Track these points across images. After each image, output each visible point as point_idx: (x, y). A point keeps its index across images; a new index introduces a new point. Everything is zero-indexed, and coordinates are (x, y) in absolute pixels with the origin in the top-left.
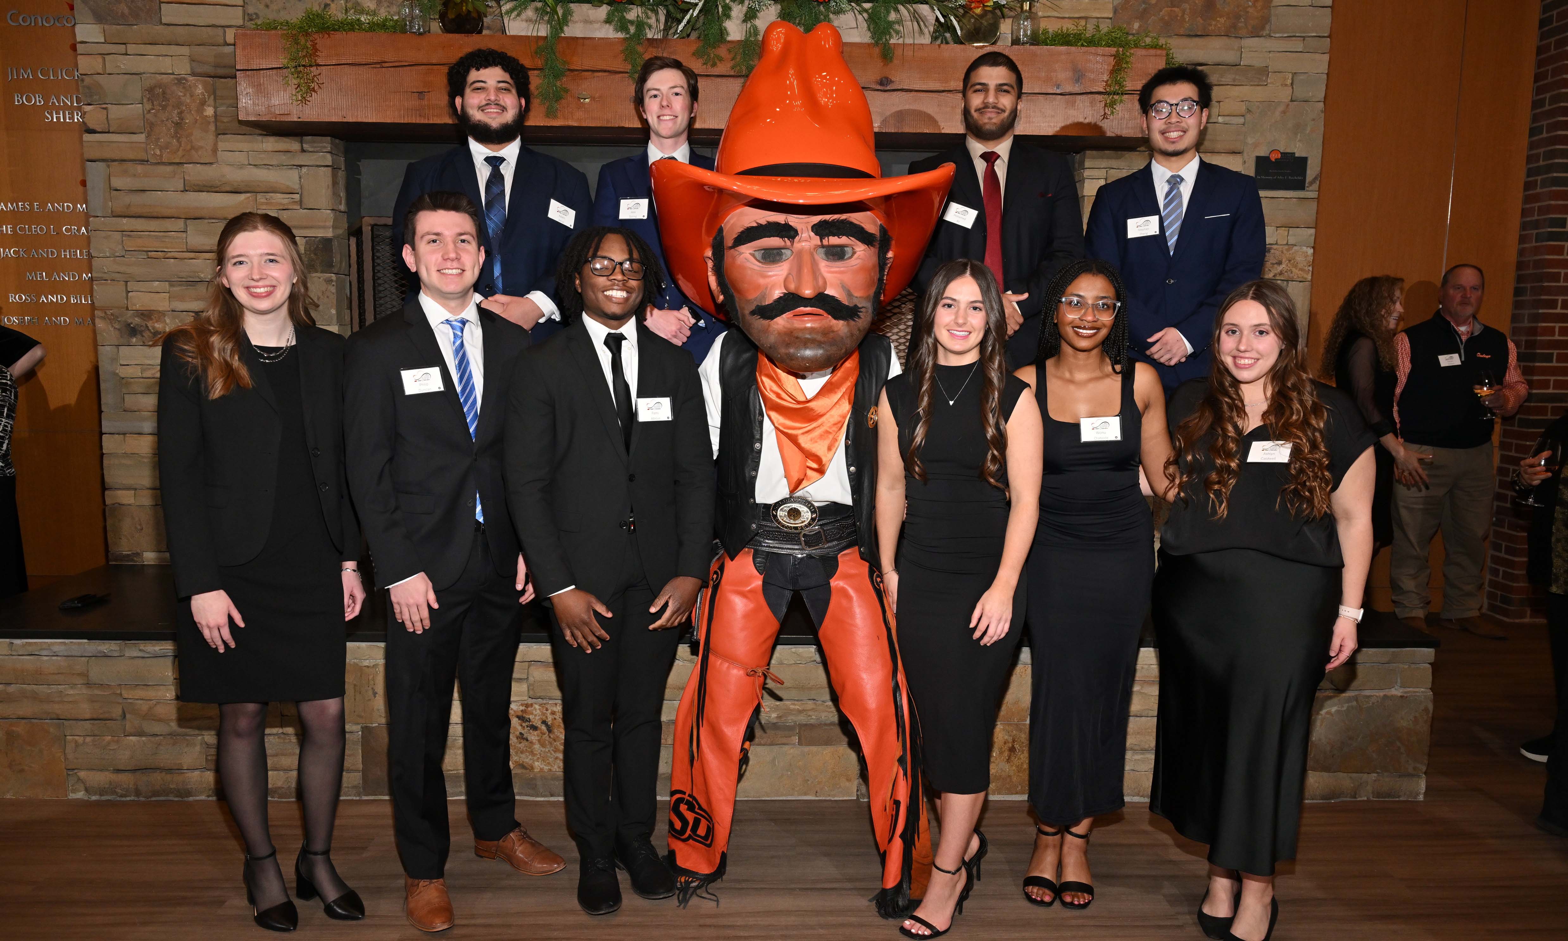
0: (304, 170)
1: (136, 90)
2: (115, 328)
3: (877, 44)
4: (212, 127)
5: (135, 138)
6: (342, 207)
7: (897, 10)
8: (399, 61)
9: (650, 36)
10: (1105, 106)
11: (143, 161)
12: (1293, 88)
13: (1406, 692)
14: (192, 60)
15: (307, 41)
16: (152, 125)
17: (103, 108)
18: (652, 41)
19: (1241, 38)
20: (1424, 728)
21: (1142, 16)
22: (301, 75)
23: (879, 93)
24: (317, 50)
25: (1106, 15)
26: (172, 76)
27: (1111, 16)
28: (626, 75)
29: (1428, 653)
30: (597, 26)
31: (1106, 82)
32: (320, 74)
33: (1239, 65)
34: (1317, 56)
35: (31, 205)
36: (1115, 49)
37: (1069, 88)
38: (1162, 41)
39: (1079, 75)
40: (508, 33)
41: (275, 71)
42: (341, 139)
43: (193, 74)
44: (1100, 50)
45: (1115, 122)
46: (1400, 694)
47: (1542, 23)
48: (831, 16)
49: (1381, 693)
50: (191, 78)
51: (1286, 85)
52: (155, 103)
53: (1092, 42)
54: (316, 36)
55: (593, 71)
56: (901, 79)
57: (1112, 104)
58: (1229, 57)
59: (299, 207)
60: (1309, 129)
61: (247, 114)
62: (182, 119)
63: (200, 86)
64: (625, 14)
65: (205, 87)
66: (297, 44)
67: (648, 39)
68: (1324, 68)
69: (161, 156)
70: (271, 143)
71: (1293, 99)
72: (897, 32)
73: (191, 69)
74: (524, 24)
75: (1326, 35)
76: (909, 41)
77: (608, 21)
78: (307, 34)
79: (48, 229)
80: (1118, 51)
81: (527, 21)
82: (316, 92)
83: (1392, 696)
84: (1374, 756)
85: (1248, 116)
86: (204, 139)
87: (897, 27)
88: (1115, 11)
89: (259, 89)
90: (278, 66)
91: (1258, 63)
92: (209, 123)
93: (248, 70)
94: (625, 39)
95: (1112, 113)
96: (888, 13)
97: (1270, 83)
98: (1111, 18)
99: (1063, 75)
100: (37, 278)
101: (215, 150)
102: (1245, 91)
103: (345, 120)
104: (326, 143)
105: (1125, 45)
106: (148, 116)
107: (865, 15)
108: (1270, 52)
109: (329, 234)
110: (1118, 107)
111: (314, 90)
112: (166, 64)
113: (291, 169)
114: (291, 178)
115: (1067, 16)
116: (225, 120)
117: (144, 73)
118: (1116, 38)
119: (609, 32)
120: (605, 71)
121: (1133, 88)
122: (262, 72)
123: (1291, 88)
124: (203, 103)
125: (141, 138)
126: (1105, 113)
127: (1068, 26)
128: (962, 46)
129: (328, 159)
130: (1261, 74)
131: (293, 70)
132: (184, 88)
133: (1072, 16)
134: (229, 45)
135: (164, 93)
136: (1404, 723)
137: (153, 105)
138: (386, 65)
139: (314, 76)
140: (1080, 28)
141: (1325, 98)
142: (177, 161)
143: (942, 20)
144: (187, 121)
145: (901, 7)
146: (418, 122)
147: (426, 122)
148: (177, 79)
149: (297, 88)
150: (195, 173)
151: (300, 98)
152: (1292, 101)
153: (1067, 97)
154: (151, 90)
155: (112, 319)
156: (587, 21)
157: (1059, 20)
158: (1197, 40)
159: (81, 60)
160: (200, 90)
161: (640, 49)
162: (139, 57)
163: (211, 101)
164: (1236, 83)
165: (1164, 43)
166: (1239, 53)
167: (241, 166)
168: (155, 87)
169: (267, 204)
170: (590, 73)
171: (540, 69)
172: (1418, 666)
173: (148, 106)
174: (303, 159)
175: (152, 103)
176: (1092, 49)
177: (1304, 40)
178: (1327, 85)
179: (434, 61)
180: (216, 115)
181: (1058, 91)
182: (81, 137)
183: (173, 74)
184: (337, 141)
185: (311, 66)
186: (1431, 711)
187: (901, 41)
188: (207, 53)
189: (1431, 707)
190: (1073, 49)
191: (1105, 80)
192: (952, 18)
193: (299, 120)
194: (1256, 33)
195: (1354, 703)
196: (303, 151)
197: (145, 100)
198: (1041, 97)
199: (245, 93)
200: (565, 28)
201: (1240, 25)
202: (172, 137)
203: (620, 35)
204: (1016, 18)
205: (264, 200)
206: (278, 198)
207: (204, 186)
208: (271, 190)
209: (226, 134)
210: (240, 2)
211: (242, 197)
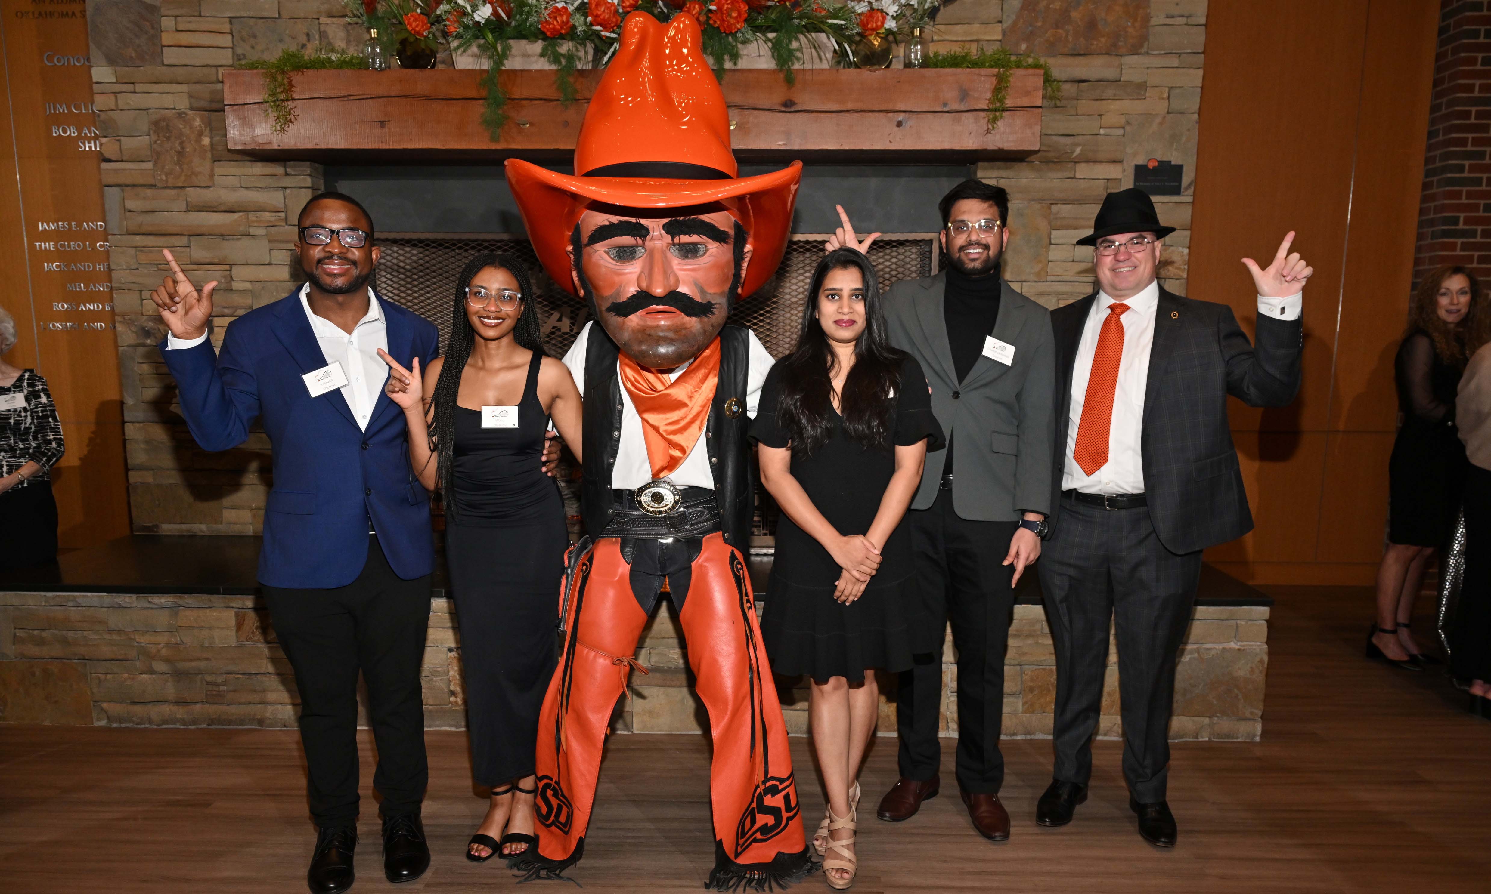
0: (288, 191)
1: (144, 125)
2: (132, 331)
3: (781, 70)
4: (209, 155)
5: (144, 165)
7: (797, 39)
8: (363, 95)
9: (580, 67)
10: (989, 121)
11: (152, 186)
12: (1169, 101)
13: (1244, 646)
14: (191, 96)
15: (283, 79)
16: (158, 154)
17: (117, 140)
18: (582, 72)
19: (1121, 56)
20: (1260, 678)
21: (1029, 37)
22: (279, 109)
23: (784, 114)
24: (292, 86)
25: (995, 38)
26: (174, 111)
27: (1000, 38)
28: (558, 102)
29: (1264, 611)
30: (534, 59)
31: (989, 100)
32: (295, 107)
33: (1120, 81)
34: (1192, 71)
35: (70, 225)
36: (997, 70)
37: (955, 106)
38: (1042, 61)
39: (964, 94)
40: (456, 68)
41: (256, 106)
42: (318, 164)
43: (192, 109)
44: (984, 71)
45: (998, 137)
46: (1237, 647)
47: (1441, 31)
48: (739, 46)
49: (1220, 646)
50: (189, 112)
51: (1163, 99)
52: (160, 134)
53: (976, 64)
54: (291, 74)
55: (531, 100)
56: (804, 100)
57: (995, 120)
58: (1110, 73)
59: (284, 224)
60: (1184, 139)
61: (235, 144)
62: (183, 148)
63: (198, 119)
64: (557, 48)
65: (202, 120)
66: (275, 81)
67: (578, 71)
68: (1199, 82)
69: (167, 181)
70: (259, 168)
71: (1170, 111)
72: (798, 59)
73: (190, 104)
74: (471, 59)
75: (1200, 51)
76: (808, 66)
77: (542, 55)
78: (283, 72)
79: (85, 245)
80: (999, 71)
81: (472, 56)
82: (293, 123)
83: (1230, 648)
84: (1215, 702)
85: (1128, 128)
86: (202, 166)
87: (799, 54)
88: (1004, 33)
89: (245, 122)
90: (260, 101)
91: (1137, 78)
92: (206, 151)
93: (235, 105)
94: (557, 71)
95: (994, 128)
96: (790, 42)
97: (1150, 97)
98: (1000, 41)
99: (950, 94)
100: (76, 288)
101: (212, 175)
102: (1126, 105)
103: (318, 147)
104: (306, 168)
105: (1006, 65)
106: (155, 146)
107: (770, 44)
108: (1148, 68)
110: (1000, 123)
111: (291, 121)
112: (168, 101)
113: (277, 190)
114: (276, 199)
115: (960, 39)
116: (220, 148)
117: (150, 109)
118: (998, 60)
119: (543, 65)
120: (541, 99)
121: (1013, 105)
122: (246, 106)
123: (1167, 101)
124: (200, 134)
125: (149, 165)
126: (988, 129)
127: (956, 49)
128: (858, 70)
129: (309, 182)
130: (1139, 89)
131: (272, 104)
132: (184, 121)
133: (964, 39)
134: (219, 82)
135: (167, 125)
136: (1241, 673)
137: (159, 136)
138: (352, 98)
139: (291, 109)
140: (966, 51)
141: (1200, 108)
142: (180, 185)
143: (837, 47)
144: (188, 150)
145: (801, 37)
146: (380, 148)
147: (388, 147)
148: (178, 113)
149: (276, 120)
150: (194, 195)
151: (279, 129)
152: (1168, 113)
153: (954, 114)
154: (156, 123)
155: (129, 323)
156: (526, 55)
157: (952, 43)
158: (1081, 58)
159: (98, 98)
160: (197, 122)
161: (571, 80)
162: (146, 94)
163: (207, 132)
164: (1116, 98)
165: (1044, 63)
166: (1119, 70)
167: (235, 189)
168: (160, 120)
169: (257, 221)
170: (528, 101)
171: (484, 99)
172: (1255, 622)
173: (154, 137)
174: (287, 182)
175: (158, 134)
176: (976, 71)
177: (1179, 56)
178: (1201, 98)
179: (393, 94)
180: (212, 144)
181: (945, 109)
182: (99, 167)
183: (174, 109)
184: (316, 165)
185: (287, 100)
186: (1266, 663)
187: (802, 67)
188: (204, 90)
189: (1266, 658)
190: (959, 70)
191: (988, 98)
192: (846, 45)
193: (279, 148)
194: (1135, 51)
195: (1196, 655)
196: (287, 174)
197: (152, 132)
198: (930, 115)
199: (232, 125)
200: (505, 62)
201: (1120, 44)
202: (176, 164)
203: (554, 67)
204: (908, 43)
205: (254, 218)
206: (268, 216)
207: (204, 206)
208: (260, 209)
209: (219, 161)
210: (229, 44)
211: (236, 216)
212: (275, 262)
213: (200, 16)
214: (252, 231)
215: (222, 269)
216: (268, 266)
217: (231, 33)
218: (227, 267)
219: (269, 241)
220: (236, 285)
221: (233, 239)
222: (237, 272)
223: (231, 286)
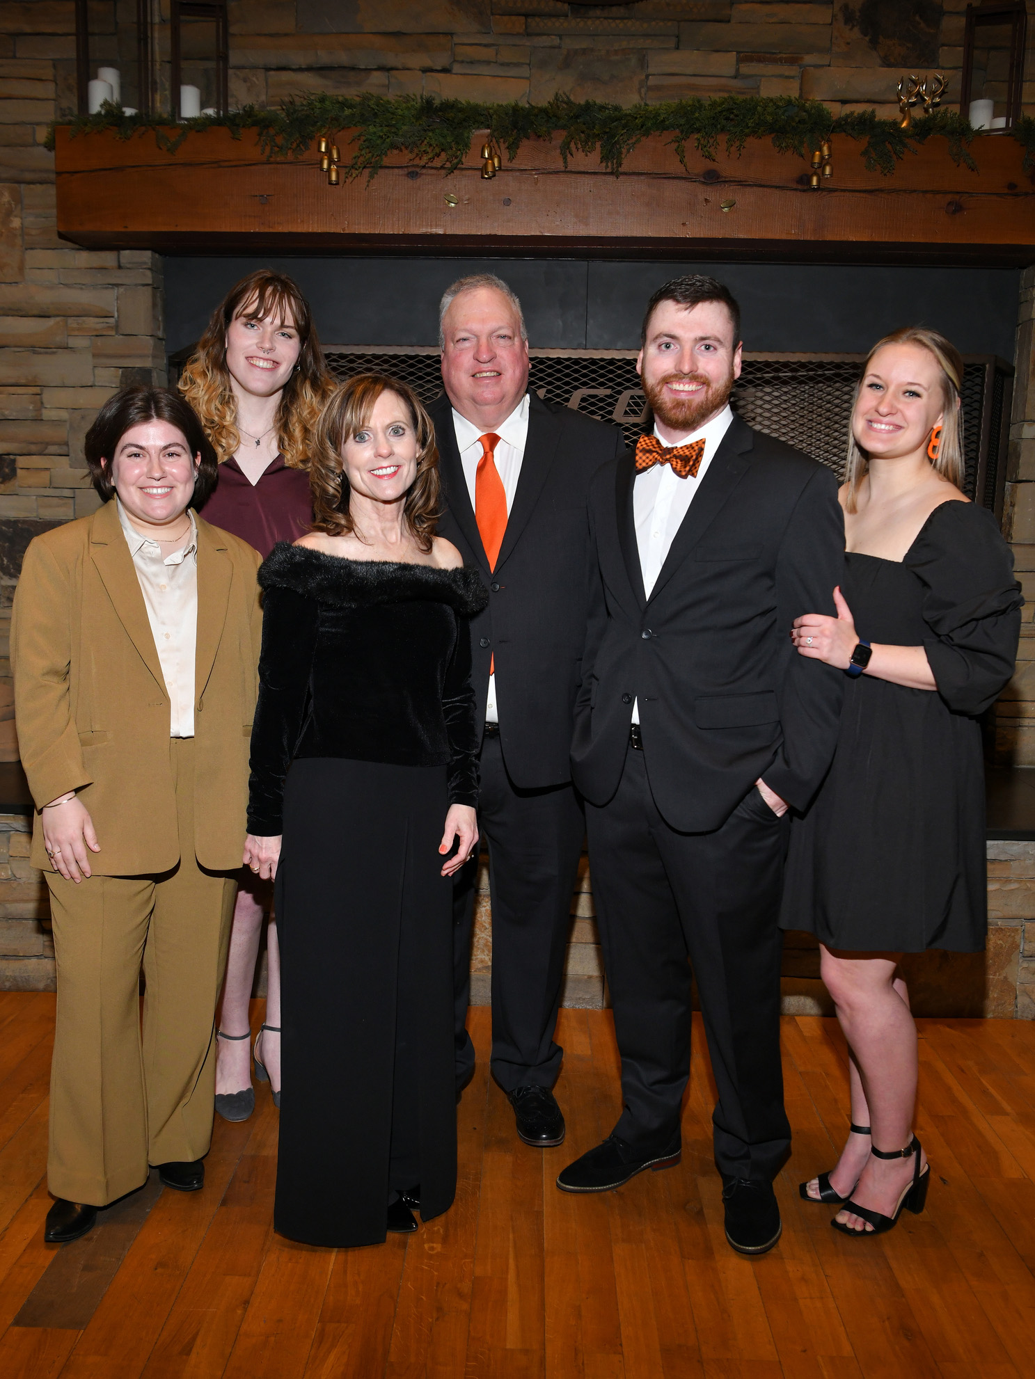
0: (121, 290)
4: (19, 241)
6: (160, 334)
8: (239, 161)
23: (798, 193)
42: (160, 254)
59: (113, 333)
65: (11, 195)
70: (84, 259)
86: (9, 255)
92: (15, 236)
101: (21, 269)
104: (146, 256)
109: (148, 363)
113: (107, 288)
114: (107, 301)
116: (33, 232)
120: (471, 169)
124: (9, 213)
129: (148, 277)
134: (39, 145)
138: (224, 164)
153: (1024, 198)
160: (6, 198)
163: (18, 211)
167: (51, 286)
169: (78, 329)
174: (120, 277)
180: (22, 228)
184: (157, 256)
196: (120, 267)
205: (75, 325)
206: (91, 322)
207: (10, 309)
208: (83, 314)
209: (32, 249)
210: (53, 96)
211: (51, 322)
212: (100, 384)
213: (14, 57)
214: (73, 342)
215: (31, 392)
216: (90, 388)
217: (55, 81)
218: (37, 390)
219: (94, 356)
220: (47, 414)
221: (46, 353)
222: (48, 396)
223: (41, 415)
